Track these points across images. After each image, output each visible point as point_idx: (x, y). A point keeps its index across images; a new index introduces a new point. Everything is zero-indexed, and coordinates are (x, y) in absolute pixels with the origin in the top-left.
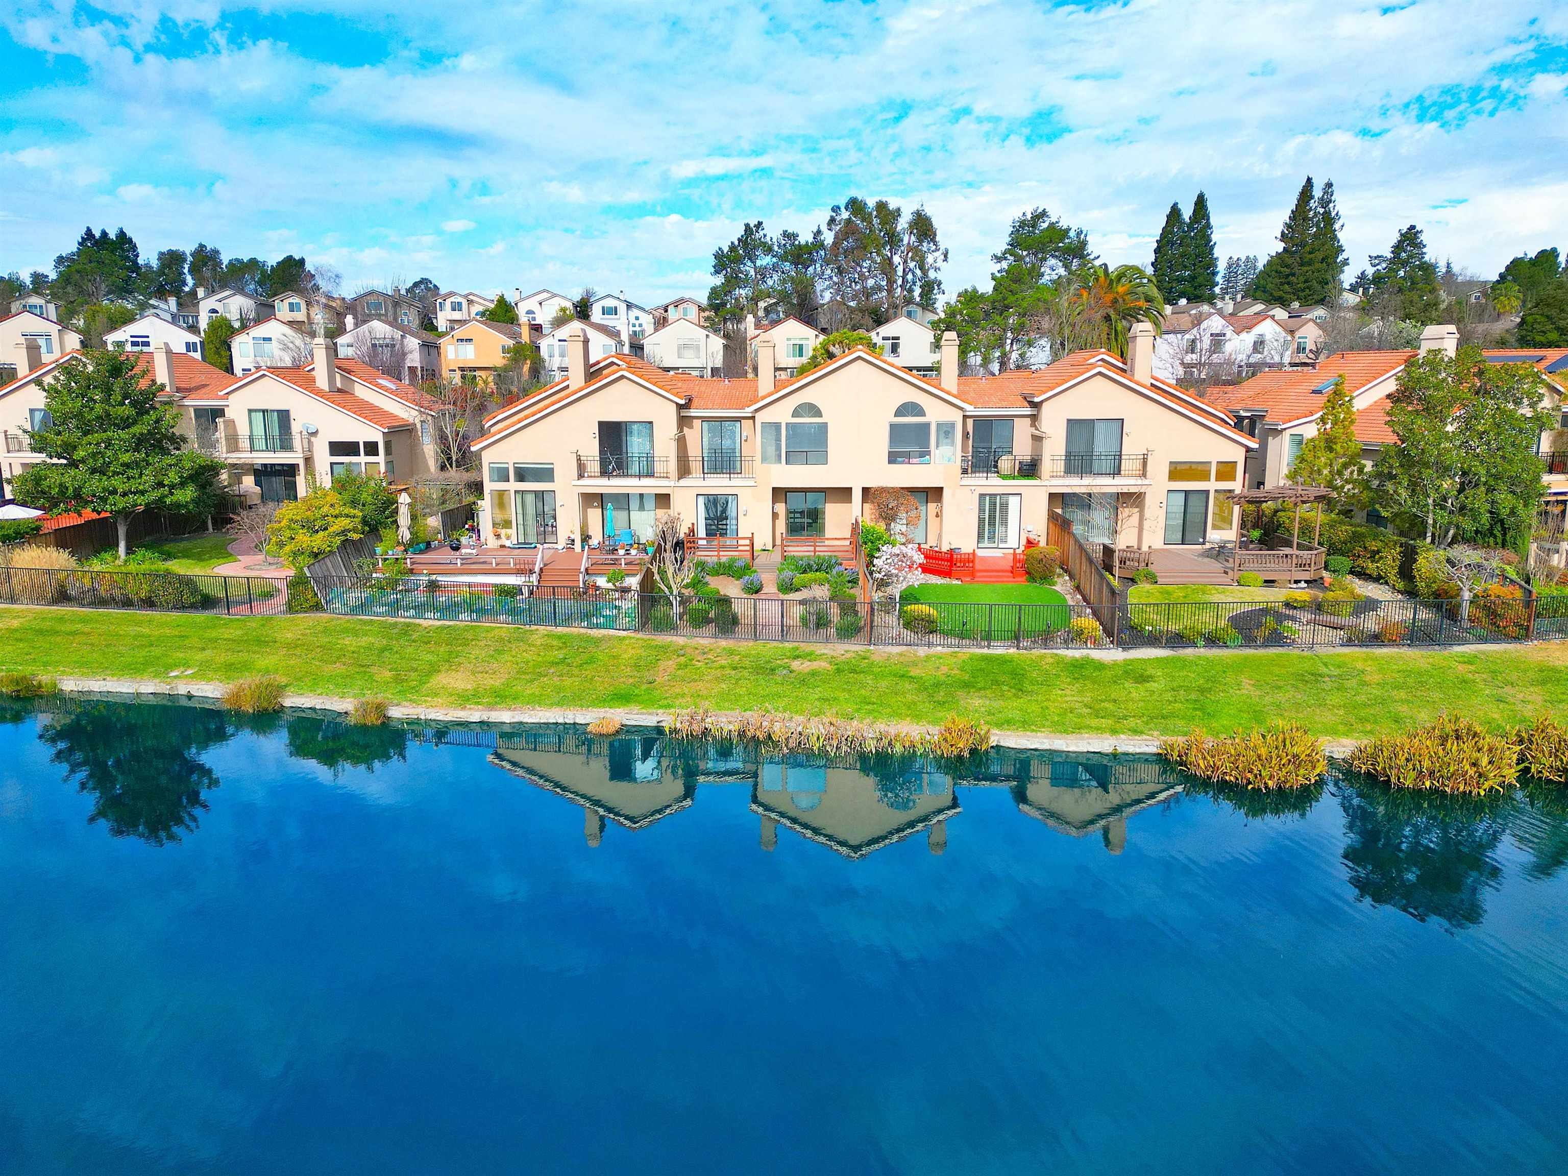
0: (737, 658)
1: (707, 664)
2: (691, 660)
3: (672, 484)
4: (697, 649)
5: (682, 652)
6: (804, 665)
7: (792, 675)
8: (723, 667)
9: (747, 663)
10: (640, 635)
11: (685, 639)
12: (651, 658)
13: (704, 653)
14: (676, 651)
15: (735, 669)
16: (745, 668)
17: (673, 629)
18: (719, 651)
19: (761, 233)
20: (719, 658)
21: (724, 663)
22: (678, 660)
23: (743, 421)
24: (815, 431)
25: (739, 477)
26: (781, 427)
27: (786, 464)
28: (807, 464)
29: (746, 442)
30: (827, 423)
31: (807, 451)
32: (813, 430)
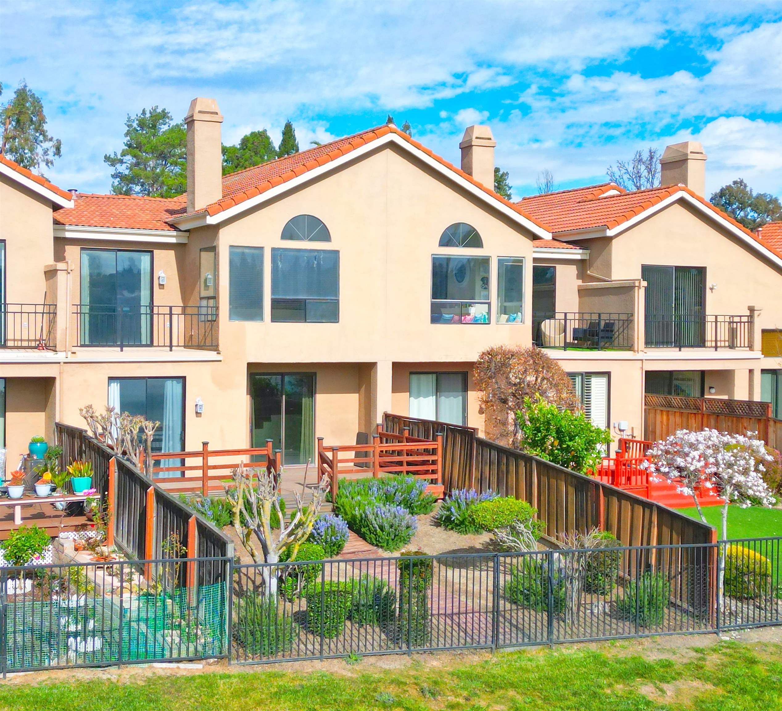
3: (60, 357)
23: (156, 252)
24: (319, 264)
25: (151, 345)
26: (262, 256)
27: (272, 321)
28: (305, 322)
29: (163, 289)
30: (337, 252)
31: (305, 300)
32: (316, 262)
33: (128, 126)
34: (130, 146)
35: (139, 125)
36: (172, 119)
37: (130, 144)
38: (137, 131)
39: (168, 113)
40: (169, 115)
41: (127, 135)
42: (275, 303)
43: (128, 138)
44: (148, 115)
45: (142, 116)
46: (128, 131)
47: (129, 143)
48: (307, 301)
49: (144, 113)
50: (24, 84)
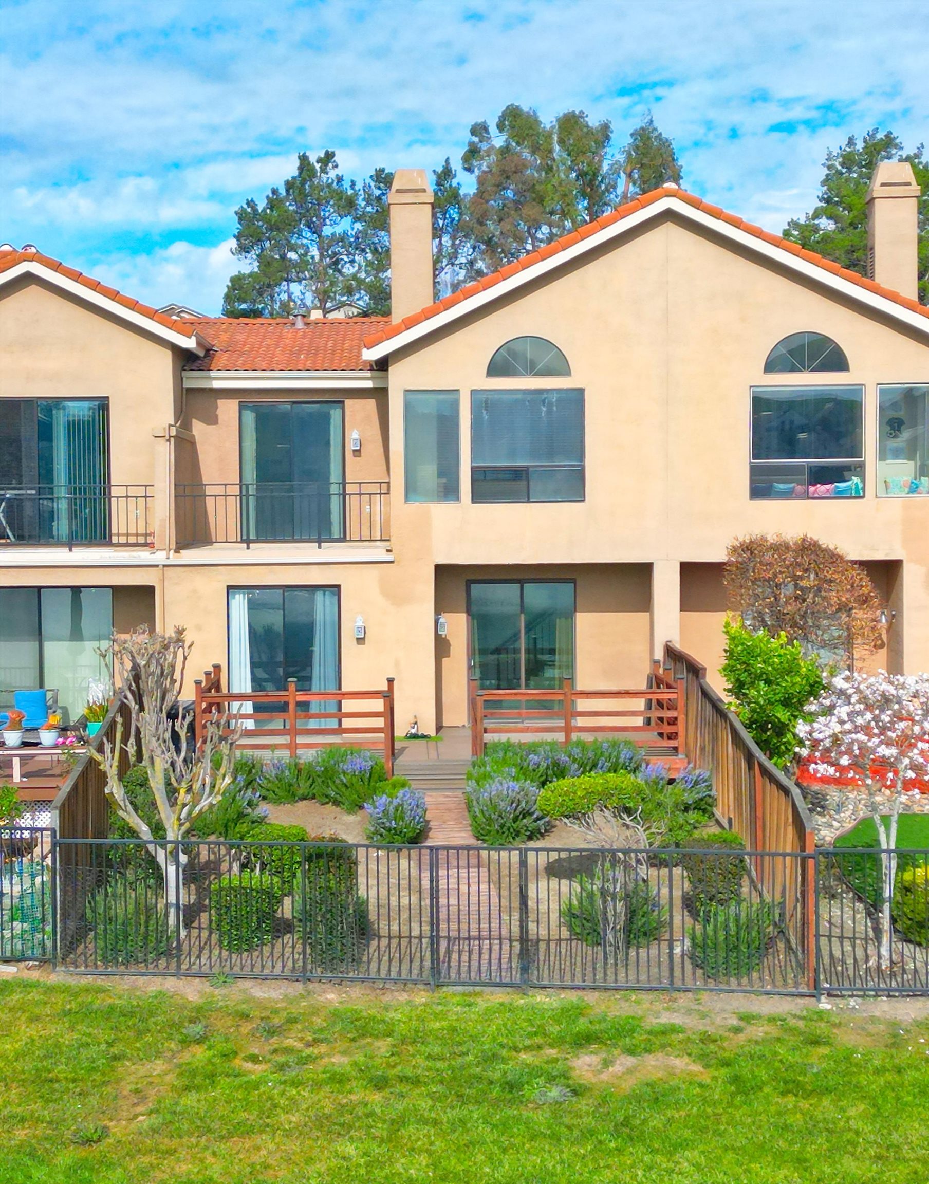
0: (383, 1046)
1: (282, 1068)
2: (226, 1056)
3: (160, 557)
4: (245, 1017)
5: (198, 1028)
6: (617, 1068)
7: (584, 1104)
8: (338, 1079)
9: (418, 1064)
10: (57, 977)
11: (205, 986)
12: (92, 1051)
13: (271, 1032)
14: (175, 1026)
15: (380, 1084)
16: (416, 1082)
17: (167, 953)
18: (318, 1021)
19: (332, 174)
20: (323, 1048)
21: (340, 1062)
22: (186, 1057)
23: (348, 402)
24: (549, 412)
25: (343, 539)
26: (455, 406)
27: (473, 502)
28: (529, 501)
29: (360, 456)
30: (581, 391)
31: (527, 467)
32: (544, 409)
33: (829, 168)
34: (828, 201)
35: (843, 165)
36: (902, 148)
37: (829, 197)
38: (842, 174)
39: (895, 138)
40: (897, 141)
41: (824, 183)
42: (478, 474)
43: (825, 188)
44: (860, 146)
45: (848, 149)
46: (827, 175)
47: (825, 196)
48: (531, 469)
49: (851, 142)
50: (649, 117)
